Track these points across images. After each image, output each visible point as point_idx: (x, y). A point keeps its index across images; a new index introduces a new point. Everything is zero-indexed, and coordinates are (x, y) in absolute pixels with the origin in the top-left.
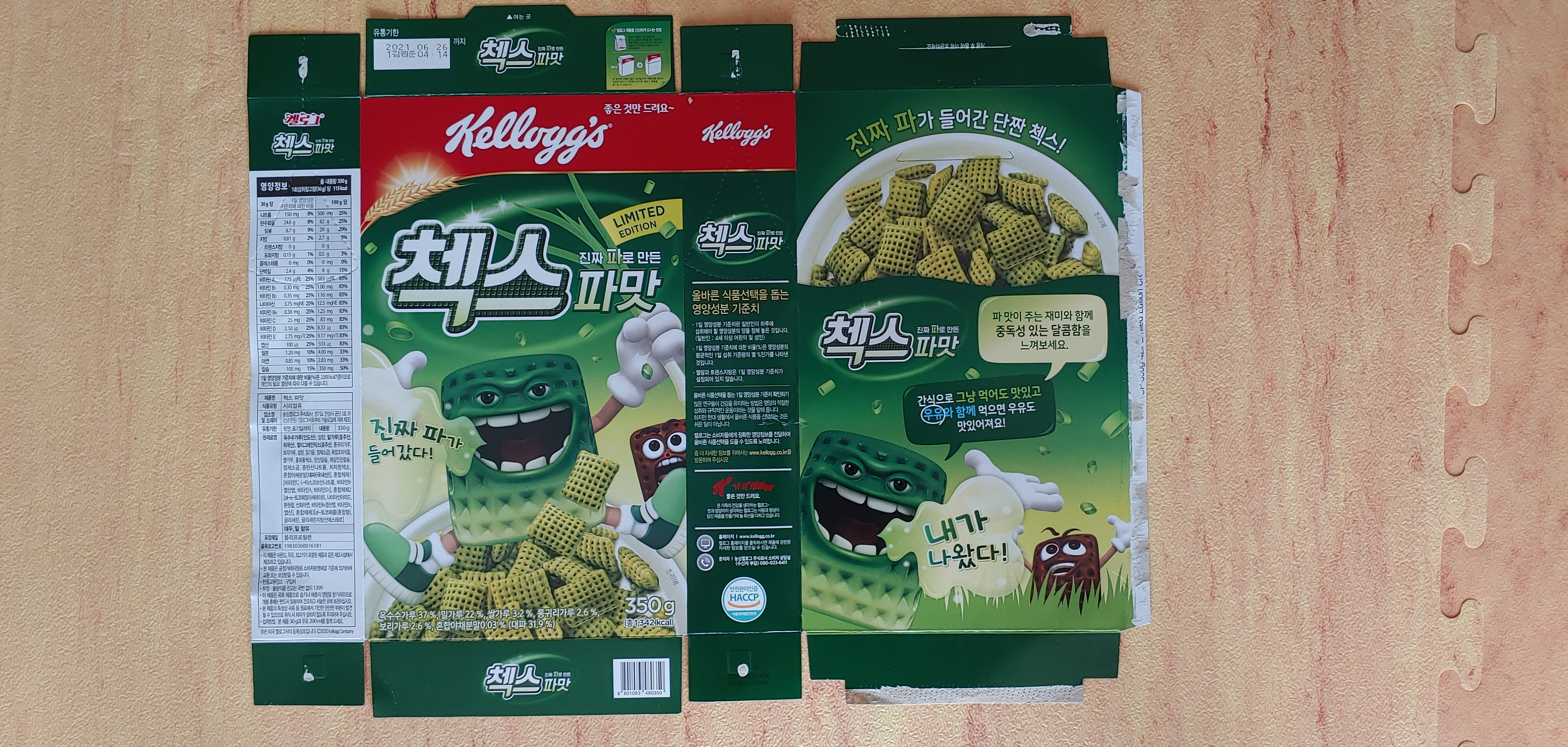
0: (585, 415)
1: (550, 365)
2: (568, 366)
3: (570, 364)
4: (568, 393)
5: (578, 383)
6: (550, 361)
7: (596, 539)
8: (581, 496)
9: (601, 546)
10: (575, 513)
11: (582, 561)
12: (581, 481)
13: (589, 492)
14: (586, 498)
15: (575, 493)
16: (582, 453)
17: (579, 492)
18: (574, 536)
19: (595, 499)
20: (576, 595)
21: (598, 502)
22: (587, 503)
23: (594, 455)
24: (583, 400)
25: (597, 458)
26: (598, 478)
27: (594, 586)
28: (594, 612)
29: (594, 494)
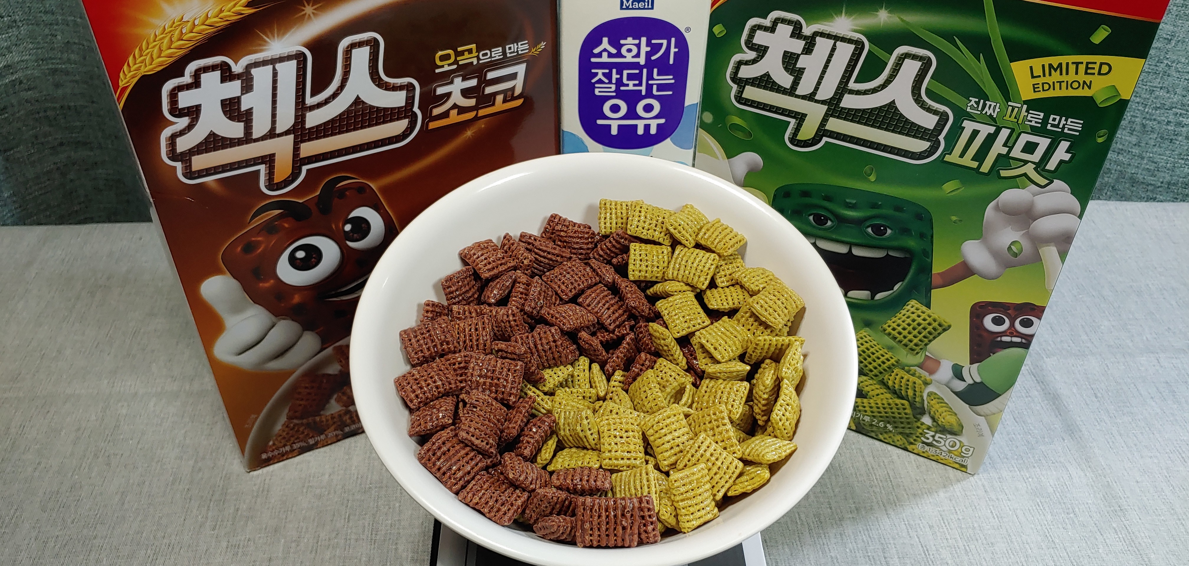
0: (926, 269)
1: (898, 209)
2: (919, 217)
3: (922, 215)
4: (911, 243)
5: (927, 237)
6: (899, 205)
7: (906, 376)
8: (900, 337)
9: (910, 384)
10: (890, 348)
11: (888, 388)
12: (904, 325)
13: (910, 337)
14: (905, 341)
15: (895, 333)
16: (913, 302)
17: (900, 333)
18: (884, 366)
19: (916, 345)
20: (875, 409)
21: (918, 348)
22: (906, 345)
23: (924, 308)
24: (928, 254)
25: (928, 312)
26: (925, 329)
27: (894, 410)
28: (890, 427)
29: (916, 341)
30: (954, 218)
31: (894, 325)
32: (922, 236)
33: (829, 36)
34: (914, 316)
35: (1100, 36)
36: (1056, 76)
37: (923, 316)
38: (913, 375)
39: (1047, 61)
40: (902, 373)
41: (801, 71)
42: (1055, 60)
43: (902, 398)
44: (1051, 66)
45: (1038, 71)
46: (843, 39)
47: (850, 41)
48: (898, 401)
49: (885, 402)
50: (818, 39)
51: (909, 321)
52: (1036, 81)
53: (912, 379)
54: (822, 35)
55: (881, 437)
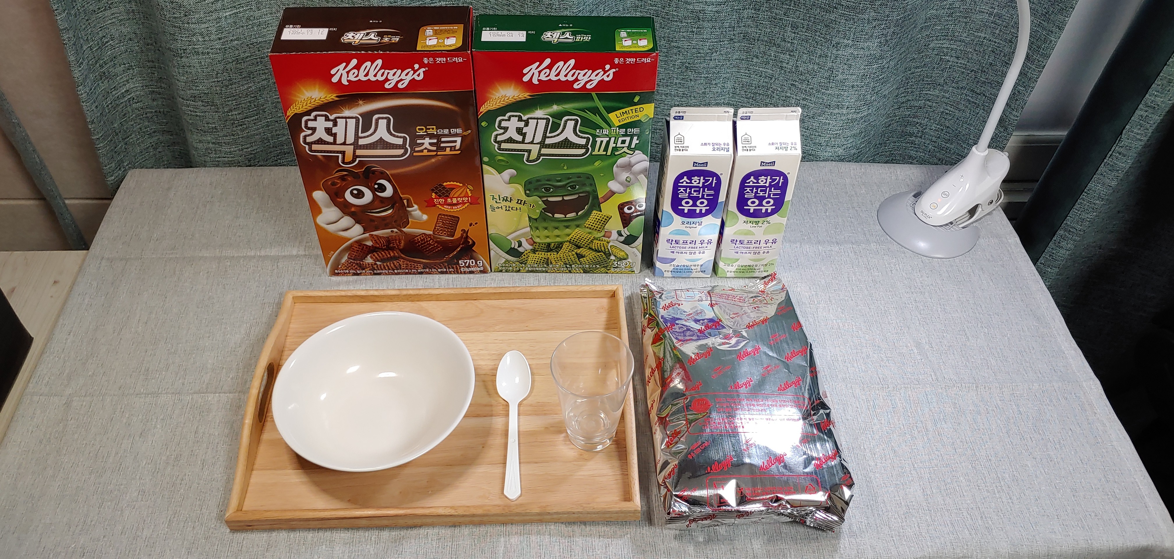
0: (596, 197)
2: (588, 178)
3: (589, 177)
4: (588, 189)
5: (593, 185)
6: (579, 176)
7: (599, 242)
8: (592, 227)
9: (602, 245)
10: (590, 233)
11: (593, 250)
12: (593, 222)
13: (597, 226)
14: (595, 228)
15: (590, 226)
16: (594, 212)
17: (592, 226)
18: (589, 241)
19: (600, 228)
20: (590, 261)
21: (601, 229)
22: (596, 230)
23: (599, 213)
24: (595, 191)
25: (601, 213)
26: (602, 221)
27: (598, 258)
28: (598, 266)
29: (599, 226)
30: (602, 175)
31: (589, 223)
32: (591, 185)
33: (534, 118)
34: (596, 217)
35: (637, 99)
36: (626, 116)
37: (600, 216)
38: (602, 241)
39: (621, 111)
40: (597, 242)
41: (525, 134)
42: (624, 110)
43: (600, 252)
44: (623, 113)
45: (619, 115)
46: (541, 119)
47: (543, 119)
48: (598, 254)
49: (593, 256)
50: (530, 120)
51: (594, 219)
52: (619, 119)
53: (602, 243)
54: (531, 118)
55: (595, 272)
